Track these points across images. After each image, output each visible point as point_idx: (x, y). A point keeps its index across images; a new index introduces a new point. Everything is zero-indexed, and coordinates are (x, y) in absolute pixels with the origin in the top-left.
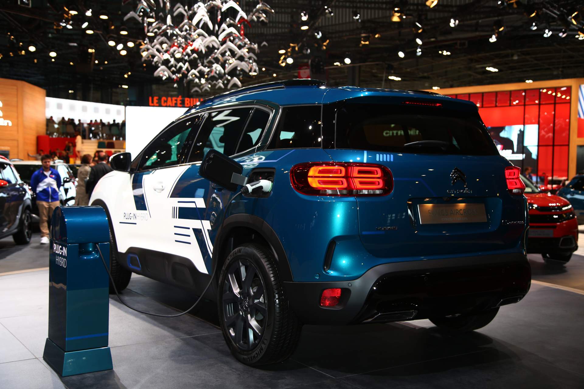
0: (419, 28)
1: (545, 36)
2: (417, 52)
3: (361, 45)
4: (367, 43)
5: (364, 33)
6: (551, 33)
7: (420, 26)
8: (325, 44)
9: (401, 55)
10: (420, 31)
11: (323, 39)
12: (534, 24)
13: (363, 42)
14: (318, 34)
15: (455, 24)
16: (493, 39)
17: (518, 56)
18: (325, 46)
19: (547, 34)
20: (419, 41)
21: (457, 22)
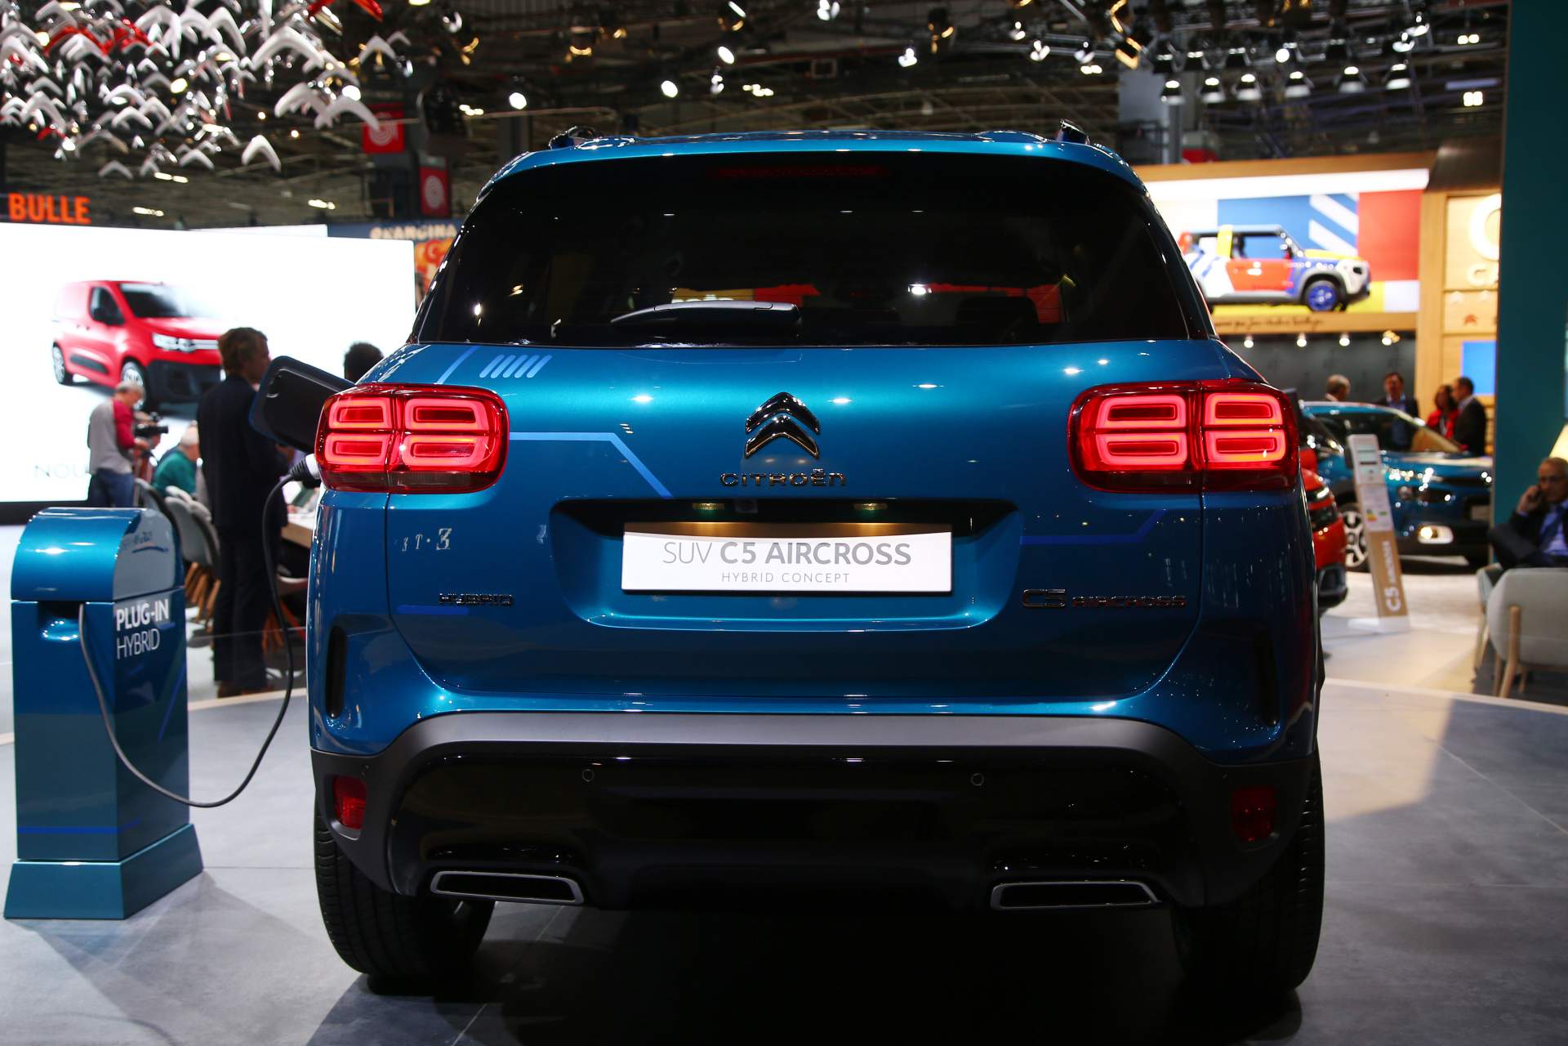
0: (738, 18)
1: (1034, 56)
2: (711, 84)
3: (569, 58)
4: (587, 52)
5: (580, 24)
6: (1046, 51)
7: (741, 13)
8: (468, 49)
9: (669, 89)
10: (737, 27)
11: (465, 35)
12: (1018, 25)
13: (575, 51)
14: (453, 20)
15: (829, 11)
16: (908, 59)
17: (935, 105)
18: (467, 54)
19: (1039, 53)
20: (726, 55)
21: (836, 7)
